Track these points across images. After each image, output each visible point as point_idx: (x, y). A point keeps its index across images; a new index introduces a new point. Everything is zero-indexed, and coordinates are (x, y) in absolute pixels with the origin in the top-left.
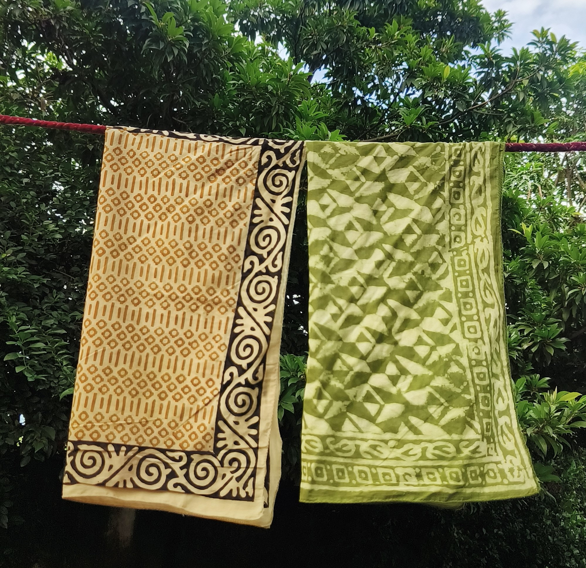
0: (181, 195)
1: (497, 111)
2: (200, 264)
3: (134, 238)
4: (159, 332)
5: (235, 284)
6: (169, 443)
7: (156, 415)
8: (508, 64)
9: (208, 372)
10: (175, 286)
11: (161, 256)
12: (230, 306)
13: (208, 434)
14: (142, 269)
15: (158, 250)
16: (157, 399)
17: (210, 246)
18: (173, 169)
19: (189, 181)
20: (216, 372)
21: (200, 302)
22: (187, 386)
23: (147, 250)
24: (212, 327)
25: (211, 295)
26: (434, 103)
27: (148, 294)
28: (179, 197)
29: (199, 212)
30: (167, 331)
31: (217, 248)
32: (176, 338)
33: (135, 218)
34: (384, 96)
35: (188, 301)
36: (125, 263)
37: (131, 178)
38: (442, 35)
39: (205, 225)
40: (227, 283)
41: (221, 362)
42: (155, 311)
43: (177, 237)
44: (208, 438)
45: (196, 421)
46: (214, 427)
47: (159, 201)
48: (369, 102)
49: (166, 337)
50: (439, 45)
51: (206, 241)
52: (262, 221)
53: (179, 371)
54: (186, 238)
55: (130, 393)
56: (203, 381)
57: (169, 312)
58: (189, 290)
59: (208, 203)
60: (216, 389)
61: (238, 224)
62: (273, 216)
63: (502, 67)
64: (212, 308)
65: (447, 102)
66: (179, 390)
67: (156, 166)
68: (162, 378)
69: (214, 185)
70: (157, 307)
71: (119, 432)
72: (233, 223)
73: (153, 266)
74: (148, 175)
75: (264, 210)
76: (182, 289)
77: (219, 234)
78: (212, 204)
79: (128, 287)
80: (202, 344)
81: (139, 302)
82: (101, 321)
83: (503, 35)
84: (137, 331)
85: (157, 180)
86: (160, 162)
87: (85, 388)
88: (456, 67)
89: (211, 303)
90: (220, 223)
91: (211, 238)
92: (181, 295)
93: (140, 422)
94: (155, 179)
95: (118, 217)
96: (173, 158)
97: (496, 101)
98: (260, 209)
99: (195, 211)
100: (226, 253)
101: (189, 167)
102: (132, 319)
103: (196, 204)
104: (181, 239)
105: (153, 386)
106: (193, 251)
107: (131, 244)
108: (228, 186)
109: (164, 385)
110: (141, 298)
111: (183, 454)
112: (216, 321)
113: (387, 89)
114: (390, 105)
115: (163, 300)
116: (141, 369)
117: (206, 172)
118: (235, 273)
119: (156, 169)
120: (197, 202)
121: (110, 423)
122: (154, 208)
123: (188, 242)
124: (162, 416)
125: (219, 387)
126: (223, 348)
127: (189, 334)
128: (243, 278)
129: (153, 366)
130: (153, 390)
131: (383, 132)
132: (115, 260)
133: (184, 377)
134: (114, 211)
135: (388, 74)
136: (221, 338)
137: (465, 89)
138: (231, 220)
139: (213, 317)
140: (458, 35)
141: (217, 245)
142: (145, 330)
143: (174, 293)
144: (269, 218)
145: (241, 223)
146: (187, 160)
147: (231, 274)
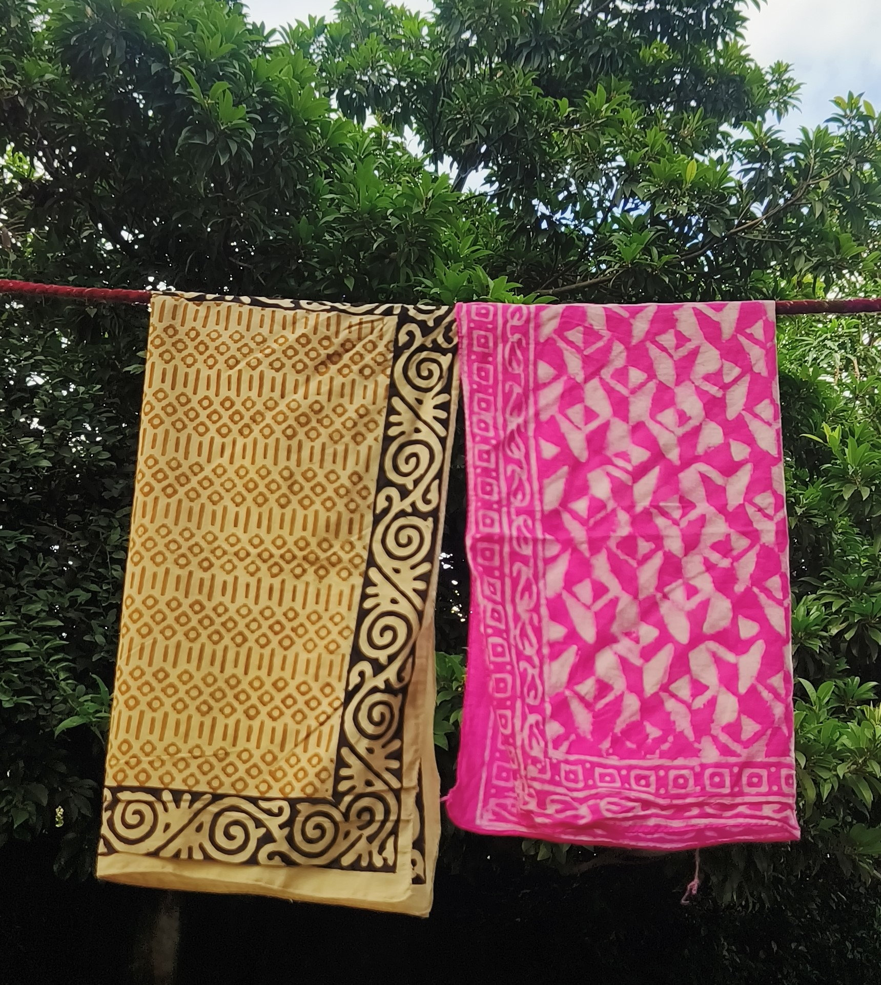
0: (274, 395)
1: (777, 235)
2: (306, 502)
3: (200, 466)
4: (244, 611)
5: (364, 533)
6: (263, 787)
7: (242, 743)
8: (794, 154)
9: (324, 672)
10: (268, 539)
11: (245, 493)
12: (356, 567)
13: (325, 769)
14: (214, 514)
15: (239, 483)
16: (243, 718)
17: (321, 474)
18: (260, 356)
19: (285, 375)
20: (336, 672)
21: (308, 562)
22: (290, 696)
23: (222, 485)
24: (327, 602)
25: (325, 551)
26: (671, 223)
27: (225, 553)
28: (271, 399)
29: (303, 420)
30: (256, 610)
31: (333, 477)
32: (271, 621)
33: (201, 435)
34: (586, 214)
35: (288, 562)
36: (186, 504)
37: (192, 372)
38: (682, 106)
39: (312, 440)
40: (350, 532)
41: (343, 656)
42: (236, 578)
43: (269, 462)
44: (324, 775)
45: (305, 751)
46: (334, 757)
47: (238, 406)
48: (561, 224)
49: (254, 620)
50: (678, 125)
51: (316, 467)
52: (403, 433)
53: (276, 674)
54: (282, 463)
55: (198, 709)
56: (316, 687)
57: (259, 581)
58: (290, 545)
59: (317, 407)
60: (338, 698)
61: (364, 438)
62: (420, 425)
63: (784, 161)
64: (328, 572)
65: (694, 221)
66: (277, 702)
67: (233, 351)
68: (251, 684)
69: (325, 378)
70: (240, 572)
71: (180, 771)
72: (357, 438)
73: (232, 509)
74: (221, 365)
75: (405, 415)
76: (279, 542)
77: (335, 454)
78: (322, 408)
79: (192, 542)
80: (312, 629)
81: (211, 565)
82: (150, 596)
83: (786, 103)
84: (208, 611)
85: (234, 373)
86: (239, 344)
87: (126, 703)
88: (707, 163)
89: (325, 563)
90: (336, 437)
91: (322, 460)
92: (277, 553)
93: (215, 755)
94: (231, 372)
95: (173, 434)
96: (259, 339)
97: (776, 217)
98: (399, 414)
99: (297, 419)
100: (348, 484)
101: (284, 352)
102: (200, 592)
103: (297, 409)
104: (275, 464)
105: (236, 697)
106: (296, 482)
107: (196, 474)
108: (347, 381)
109: (254, 696)
110: (213, 559)
111: (285, 804)
112: (335, 592)
113: (592, 202)
114: (596, 229)
115: (248, 560)
116: (216, 670)
117: (312, 359)
118: (362, 516)
119: (233, 357)
120: (299, 406)
121: (165, 757)
122: (231, 418)
123: (287, 468)
125: (342, 696)
126: (346, 633)
127: (291, 615)
128: (376, 523)
129: (236, 666)
130: (236, 704)
131: (587, 275)
132: (169, 500)
133: (285, 681)
134: (167, 425)
135: (592, 176)
136: (343, 618)
137: (723, 198)
138: (353, 432)
139: (330, 587)
140: (709, 107)
141: (332, 472)
142: (221, 610)
143: (266, 550)
144: (413, 428)
145: (370, 437)
146: (281, 340)
147: (356, 517)
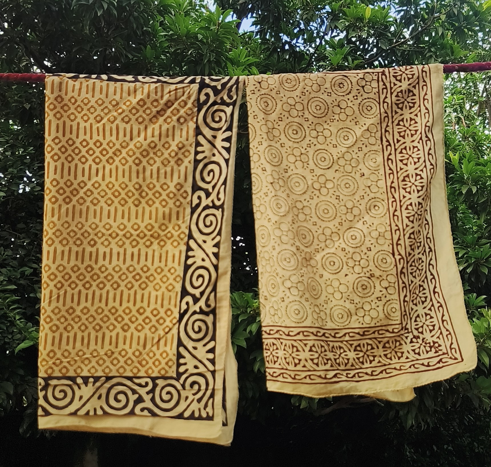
0: (126, 139)
1: (418, 47)
2: (150, 202)
3: (84, 183)
4: (117, 269)
5: (186, 219)
6: (135, 371)
7: (121, 346)
9: (166, 302)
10: (129, 225)
11: (113, 198)
12: (182, 239)
13: (171, 360)
14: (95, 211)
15: (109, 192)
16: (121, 331)
17: (158, 185)
18: (115, 114)
19: (132, 125)
20: (173, 302)
21: (154, 238)
22: (147, 317)
23: (99, 193)
24: (166, 261)
25: (164, 231)
26: (358, 43)
27: (103, 235)
28: (124, 141)
29: (145, 154)
30: (124, 267)
31: (165, 187)
32: (134, 273)
33: (83, 163)
34: (310, 40)
35: (142, 238)
36: (78, 207)
39: (151, 165)
40: (178, 219)
41: (177, 293)
42: (111, 249)
43: (126, 180)
44: (170, 363)
45: (158, 349)
46: (176, 353)
47: (105, 146)
48: (296, 45)
49: (124, 274)
51: (155, 181)
52: (205, 157)
53: (139, 304)
54: (134, 180)
55: (94, 328)
56: (162, 311)
57: (125, 250)
58: (142, 228)
59: (153, 145)
60: (175, 318)
61: (183, 162)
62: (215, 151)
63: (420, 5)
64: (166, 243)
65: (371, 42)
66: (140, 321)
67: (98, 112)
68: (124, 311)
69: (157, 126)
70: (113, 246)
71: (86, 365)
72: (179, 162)
73: (106, 208)
74: (92, 120)
75: (206, 146)
76: (136, 227)
77: (166, 173)
78: (156, 145)
79: (83, 230)
80: (158, 277)
81: (96, 243)
82: (60, 265)
84: (96, 270)
85: (100, 125)
86: (102, 107)
87: (50, 328)
88: (377, 8)
89: (164, 238)
90: (166, 162)
91: (158, 177)
92: (135, 233)
93: (106, 354)
94: (98, 125)
95: (66, 164)
96: (114, 103)
97: (416, 37)
98: (202, 146)
99: (141, 153)
100: (174, 190)
101: (130, 111)
102: (90, 260)
103: (141, 147)
104: (130, 181)
105: (116, 319)
106: (143, 191)
107: (82, 188)
108: (170, 126)
109: (126, 318)
110: (97, 239)
111: (149, 380)
112: (170, 255)
113: (313, 33)
114: (316, 48)
115: (118, 238)
116: (103, 305)
117: (148, 115)
118: (184, 209)
119: (99, 115)
120: (142, 145)
121: (77, 358)
123: (137, 183)
124: (127, 347)
125: (178, 316)
126: (178, 279)
127: (145, 269)
128: (192, 213)
129: (114, 301)
130: (116, 323)
132: (68, 206)
133: (144, 309)
134: (63, 159)
135: (313, 18)
136: (175, 270)
137: (387, 28)
138: (176, 159)
139: (167, 252)
141: (165, 184)
142: (103, 269)
143: (128, 232)
144: (212, 154)
145: (186, 161)
146: (128, 103)
147: (181, 210)
